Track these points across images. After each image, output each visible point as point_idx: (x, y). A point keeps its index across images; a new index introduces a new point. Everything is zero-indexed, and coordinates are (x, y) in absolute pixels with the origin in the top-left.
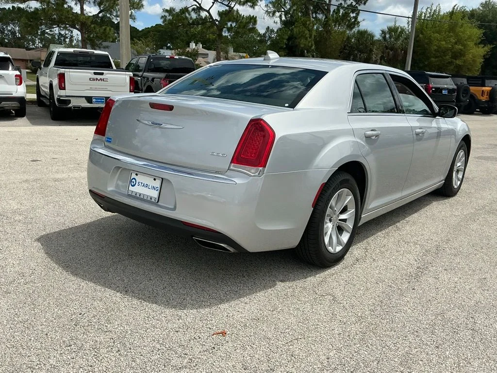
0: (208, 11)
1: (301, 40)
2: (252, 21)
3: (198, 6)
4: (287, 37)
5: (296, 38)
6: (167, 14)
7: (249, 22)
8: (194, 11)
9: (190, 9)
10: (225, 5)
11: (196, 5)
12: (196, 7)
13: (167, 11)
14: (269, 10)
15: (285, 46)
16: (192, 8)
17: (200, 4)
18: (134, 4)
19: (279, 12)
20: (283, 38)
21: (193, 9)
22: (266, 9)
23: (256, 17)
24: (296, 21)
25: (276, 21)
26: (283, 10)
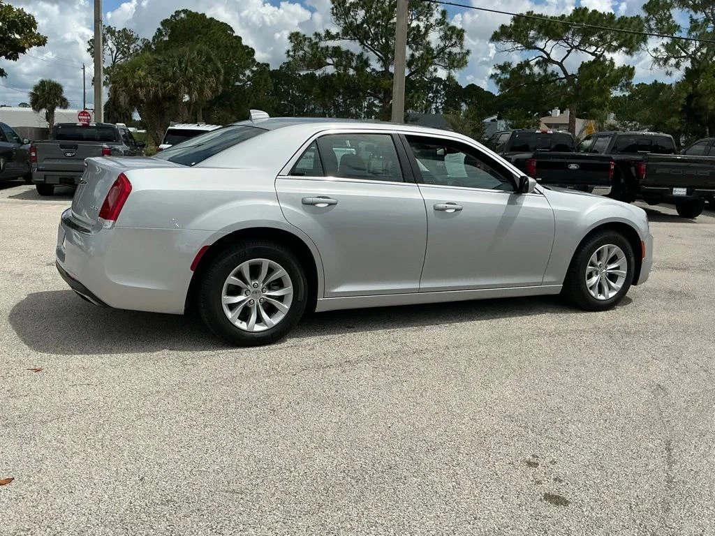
0: (560, 64)
1: (708, 99)
2: (627, 73)
3: (546, 57)
4: (685, 95)
5: (701, 96)
6: (499, 72)
7: (621, 76)
8: (539, 66)
9: (532, 63)
10: (589, 53)
11: (542, 57)
12: (541, 59)
13: (500, 67)
14: (659, 57)
15: (680, 109)
16: (536, 60)
17: (548, 55)
18: (453, 61)
19: (675, 58)
20: (680, 98)
21: (537, 63)
22: (654, 55)
23: (634, 68)
24: (704, 70)
25: (669, 72)
26: (684, 54)
